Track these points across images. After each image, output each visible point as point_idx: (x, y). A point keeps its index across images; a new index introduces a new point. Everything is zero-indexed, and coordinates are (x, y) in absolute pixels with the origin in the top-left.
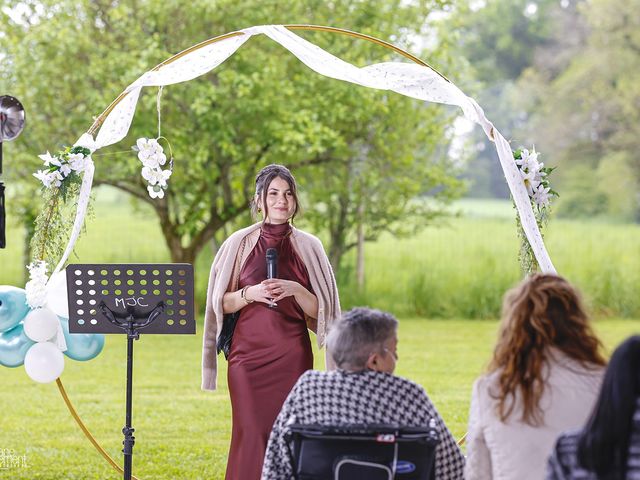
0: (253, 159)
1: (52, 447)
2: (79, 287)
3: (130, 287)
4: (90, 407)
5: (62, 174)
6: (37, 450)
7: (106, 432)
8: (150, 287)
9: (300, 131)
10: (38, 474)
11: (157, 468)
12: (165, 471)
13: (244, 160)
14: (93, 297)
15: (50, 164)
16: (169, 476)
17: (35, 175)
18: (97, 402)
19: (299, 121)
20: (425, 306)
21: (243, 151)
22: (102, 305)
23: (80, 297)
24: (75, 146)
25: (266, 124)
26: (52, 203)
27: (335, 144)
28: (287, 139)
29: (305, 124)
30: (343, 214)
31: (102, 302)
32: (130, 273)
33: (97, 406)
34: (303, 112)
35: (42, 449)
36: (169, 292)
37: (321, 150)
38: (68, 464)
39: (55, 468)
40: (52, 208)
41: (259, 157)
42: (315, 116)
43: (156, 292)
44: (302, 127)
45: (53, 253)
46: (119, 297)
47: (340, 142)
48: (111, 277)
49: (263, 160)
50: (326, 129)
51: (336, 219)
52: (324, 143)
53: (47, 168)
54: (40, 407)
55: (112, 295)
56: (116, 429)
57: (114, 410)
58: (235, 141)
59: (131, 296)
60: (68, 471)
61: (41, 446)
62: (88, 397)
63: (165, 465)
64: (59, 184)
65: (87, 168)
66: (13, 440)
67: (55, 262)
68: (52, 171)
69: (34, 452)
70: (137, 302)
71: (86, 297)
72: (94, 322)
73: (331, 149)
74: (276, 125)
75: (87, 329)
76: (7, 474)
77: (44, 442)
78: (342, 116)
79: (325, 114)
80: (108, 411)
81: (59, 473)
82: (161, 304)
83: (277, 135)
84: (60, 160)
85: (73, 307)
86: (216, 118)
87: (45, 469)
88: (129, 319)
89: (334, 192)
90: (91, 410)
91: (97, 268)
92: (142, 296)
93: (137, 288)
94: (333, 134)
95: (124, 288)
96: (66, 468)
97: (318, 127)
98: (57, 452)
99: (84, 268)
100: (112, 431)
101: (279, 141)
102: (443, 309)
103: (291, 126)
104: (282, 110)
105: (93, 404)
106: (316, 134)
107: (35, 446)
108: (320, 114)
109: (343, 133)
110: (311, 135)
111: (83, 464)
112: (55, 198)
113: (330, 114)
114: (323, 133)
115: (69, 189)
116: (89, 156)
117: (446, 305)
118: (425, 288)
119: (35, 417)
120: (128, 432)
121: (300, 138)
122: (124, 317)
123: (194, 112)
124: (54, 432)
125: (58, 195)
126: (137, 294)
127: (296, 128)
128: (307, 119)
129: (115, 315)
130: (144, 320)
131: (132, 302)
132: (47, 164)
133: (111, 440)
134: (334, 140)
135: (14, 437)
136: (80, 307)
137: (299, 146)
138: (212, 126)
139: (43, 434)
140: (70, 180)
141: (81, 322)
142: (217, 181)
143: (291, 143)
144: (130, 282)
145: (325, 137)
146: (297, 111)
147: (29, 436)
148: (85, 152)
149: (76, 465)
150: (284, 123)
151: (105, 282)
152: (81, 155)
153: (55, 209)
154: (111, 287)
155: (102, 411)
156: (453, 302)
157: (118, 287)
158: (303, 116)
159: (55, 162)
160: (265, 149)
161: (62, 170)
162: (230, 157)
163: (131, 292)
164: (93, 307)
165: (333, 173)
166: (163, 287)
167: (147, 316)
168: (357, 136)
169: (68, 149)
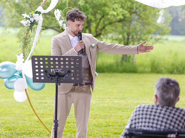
0: (98, 20)
1: (29, 121)
2: (36, 65)
3: (57, 65)
4: (43, 105)
5: (31, 21)
6: (23, 122)
7: (48, 115)
8: (64, 65)
9: (115, 11)
10: (23, 132)
11: (67, 130)
12: (70, 131)
13: (95, 21)
14: (42, 69)
15: (26, 17)
16: (71, 133)
17: (20, 21)
18: (46, 103)
19: (115, 7)
20: (156, 69)
21: (95, 17)
22: (45, 72)
23: (37, 69)
24: (36, 11)
25: (103, 8)
26: (27, 32)
27: (127, 16)
28: (110, 13)
29: (117, 9)
30: (128, 39)
31: (46, 70)
32: (57, 59)
33: (46, 105)
34: (116, 5)
35: (25, 122)
36: (72, 67)
37: (122, 17)
38: (35, 128)
39: (30, 129)
40: (27, 34)
41: (100, 19)
42: (120, 6)
43: (67, 67)
44: (115, 10)
45: (27, 51)
46: (52, 69)
47: (128, 15)
48: (49, 61)
49: (102, 21)
50: (124, 10)
51: (126, 40)
52: (123, 15)
53: (25, 19)
54: (26, 105)
55: (50, 68)
56: (52, 114)
57: (51, 106)
58: (92, 14)
59: (57, 68)
60: (34, 130)
61: (25, 120)
62: (43, 101)
63: (70, 129)
64: (29, 25)
65: (40, 19)
66: (15, 118)
67: (28, 54)
68: (26, 20)
69: (22, 123)
70: (59, 71)
71: (39, 69)
72: (42, 78)
73: (125, 17)
74: (106, 9)
75: (40, 81)
76: (12, 132)
77: (26, 119)
78: (129, 6)
79: (123, 5)
80: (49, 107)
81: (31, 132)
82: (69, 72)
83: (107, 12)
84: (30, 16)
85: (34, 73)
86: (86, 6)
87: (26, 129)
88: (56, 77)
89: (125, 32)
90: (43, 106)
91: (44, 57)
92: (61, 68)
93: (59, 65)
94: (126, 12)
95: (55, 65)
96: (34, 129)
97: (121, 10)
98: (30, 123)
99: (39, 57)
100: (51, 115)
101: (107, 14)
102: (162, 70)
103: (111, 9)
104: (109, 4)
105: (44, 104)
106: (120, 12)
107: (23, 120)
108: (122, 5)
109: (129, 11)
110: (119, 13)
111: (40, 128)
112: (28, 30)
113: (125, 5)
114: (122, 12)
115: (33, 27)
116: (41, 15)
117: (163, 69)
118: (156, 64)
119: (24, 109)
120: (56, 121)
121: (115, 13)
122: (54, 76)
123: (79, 5)
124: (30, 115)
125: (29, 29)
126: (60, 68)
127: (114, 10)
128: (117, 7)
129: (51, 75)
130: (62, 78)
131: (57, 71)
132: (25, 17)
133: (50, 118)
134: (126, 14)
135: (15, 117)
136: (37, 72)
137: (114, 16)
138: (85, 9)
139: (26, 116)
140: (33, 23)
141: (38, 78)
142: (87, 28)
143: (112, 15)
144: (57, 63)
145: (123, 13)
146: (114, 4)
147: (21, 116)
148: (39, 13)
149: (37, 128)
150: (109, 8)
151: (46, 63)
152: (38, 14)
153: (28, 35)
154: (49, 65)
155: (47, 107)
156: (165, 68)
157: (52, 65)
158: (116, 6)
159: (28, 17)
160: (103, 17)
161: (30, 20)
162: (91, 20)
163: (57, 67)
164: (42, 72)
165: (125, 25)
166: (70, 65)
167: (63, 76)
168: (134, 13)
169: (33, 12)
